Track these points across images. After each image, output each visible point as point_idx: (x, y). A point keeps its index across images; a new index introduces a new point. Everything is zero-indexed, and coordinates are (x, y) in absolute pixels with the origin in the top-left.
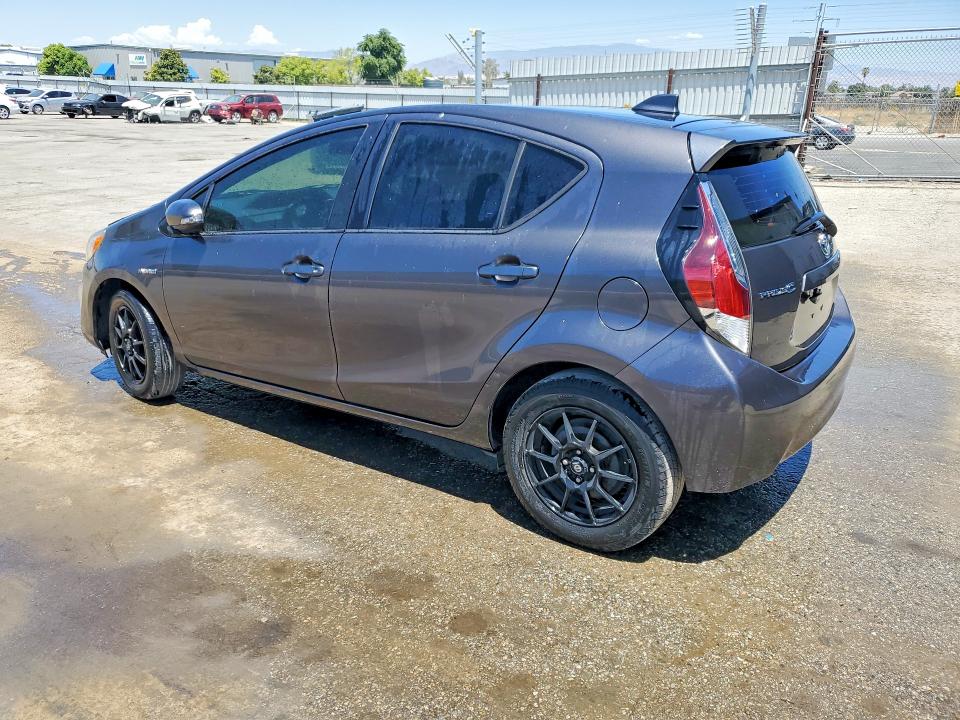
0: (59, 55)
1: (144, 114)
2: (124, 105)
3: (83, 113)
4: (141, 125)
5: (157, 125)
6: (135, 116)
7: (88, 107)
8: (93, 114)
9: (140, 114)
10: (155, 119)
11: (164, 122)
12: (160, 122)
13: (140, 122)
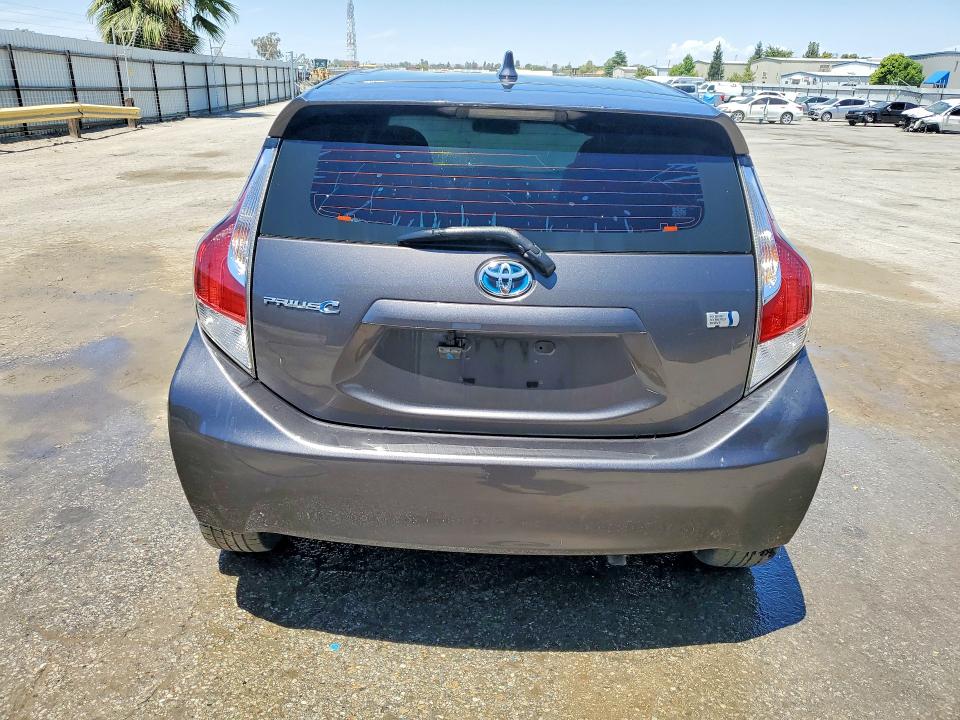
0: (896, 64)
1: (922, 122)
2: (904, 113)
3: (864, 121)
4: (915, 134)
5: (934, 134)
6: (912, 125)
7: (870, 114)
8: (873, 122)
9: (918, 123)
10: (933, 128)
11: (944, 132)
12: (938, 132)
13: (915, 131)
